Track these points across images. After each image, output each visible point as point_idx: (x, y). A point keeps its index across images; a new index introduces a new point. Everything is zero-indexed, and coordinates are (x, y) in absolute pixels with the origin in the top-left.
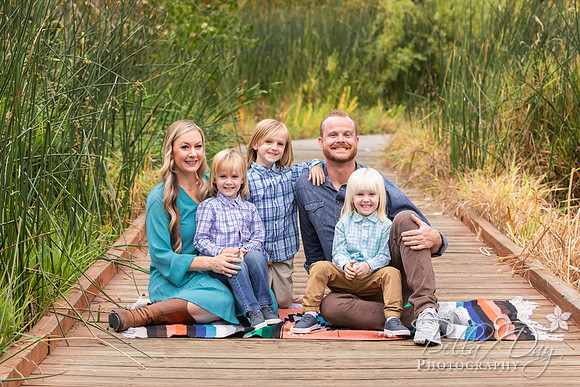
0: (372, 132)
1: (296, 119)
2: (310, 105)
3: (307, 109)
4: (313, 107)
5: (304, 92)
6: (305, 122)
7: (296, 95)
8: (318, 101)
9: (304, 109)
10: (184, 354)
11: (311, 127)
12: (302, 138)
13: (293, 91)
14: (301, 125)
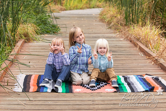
0: (94, 7)
1: (68, 3)
6: (71, 4)
10: (40, 99)
11: (73, 6)
12: (70, 10)
14: (70, 5)
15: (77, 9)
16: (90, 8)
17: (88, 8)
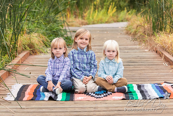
0: (122, 21)
1: (91, 16)
2: (97, 10)
3: (95, 12)
4: (98, 11)
5: (94, 5)
6: (95, 17)
7: (91, 6)
8: (100, 9)
9: (94, 12)
11: (97, 19)
12: (94, 23)
13: (90, 5)
14: (93, 18)
15: (101, 23)
16: (118, 22)
17: (115, 22)
